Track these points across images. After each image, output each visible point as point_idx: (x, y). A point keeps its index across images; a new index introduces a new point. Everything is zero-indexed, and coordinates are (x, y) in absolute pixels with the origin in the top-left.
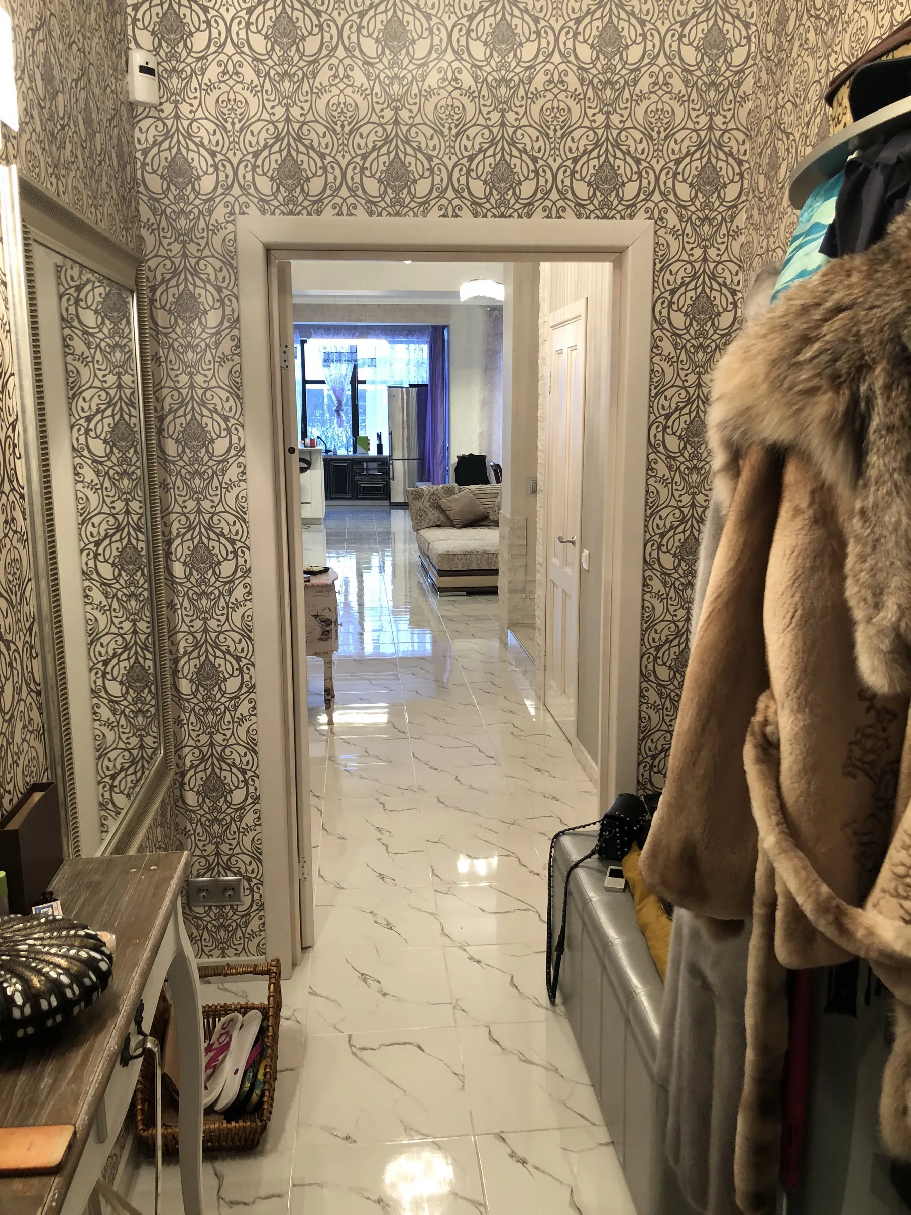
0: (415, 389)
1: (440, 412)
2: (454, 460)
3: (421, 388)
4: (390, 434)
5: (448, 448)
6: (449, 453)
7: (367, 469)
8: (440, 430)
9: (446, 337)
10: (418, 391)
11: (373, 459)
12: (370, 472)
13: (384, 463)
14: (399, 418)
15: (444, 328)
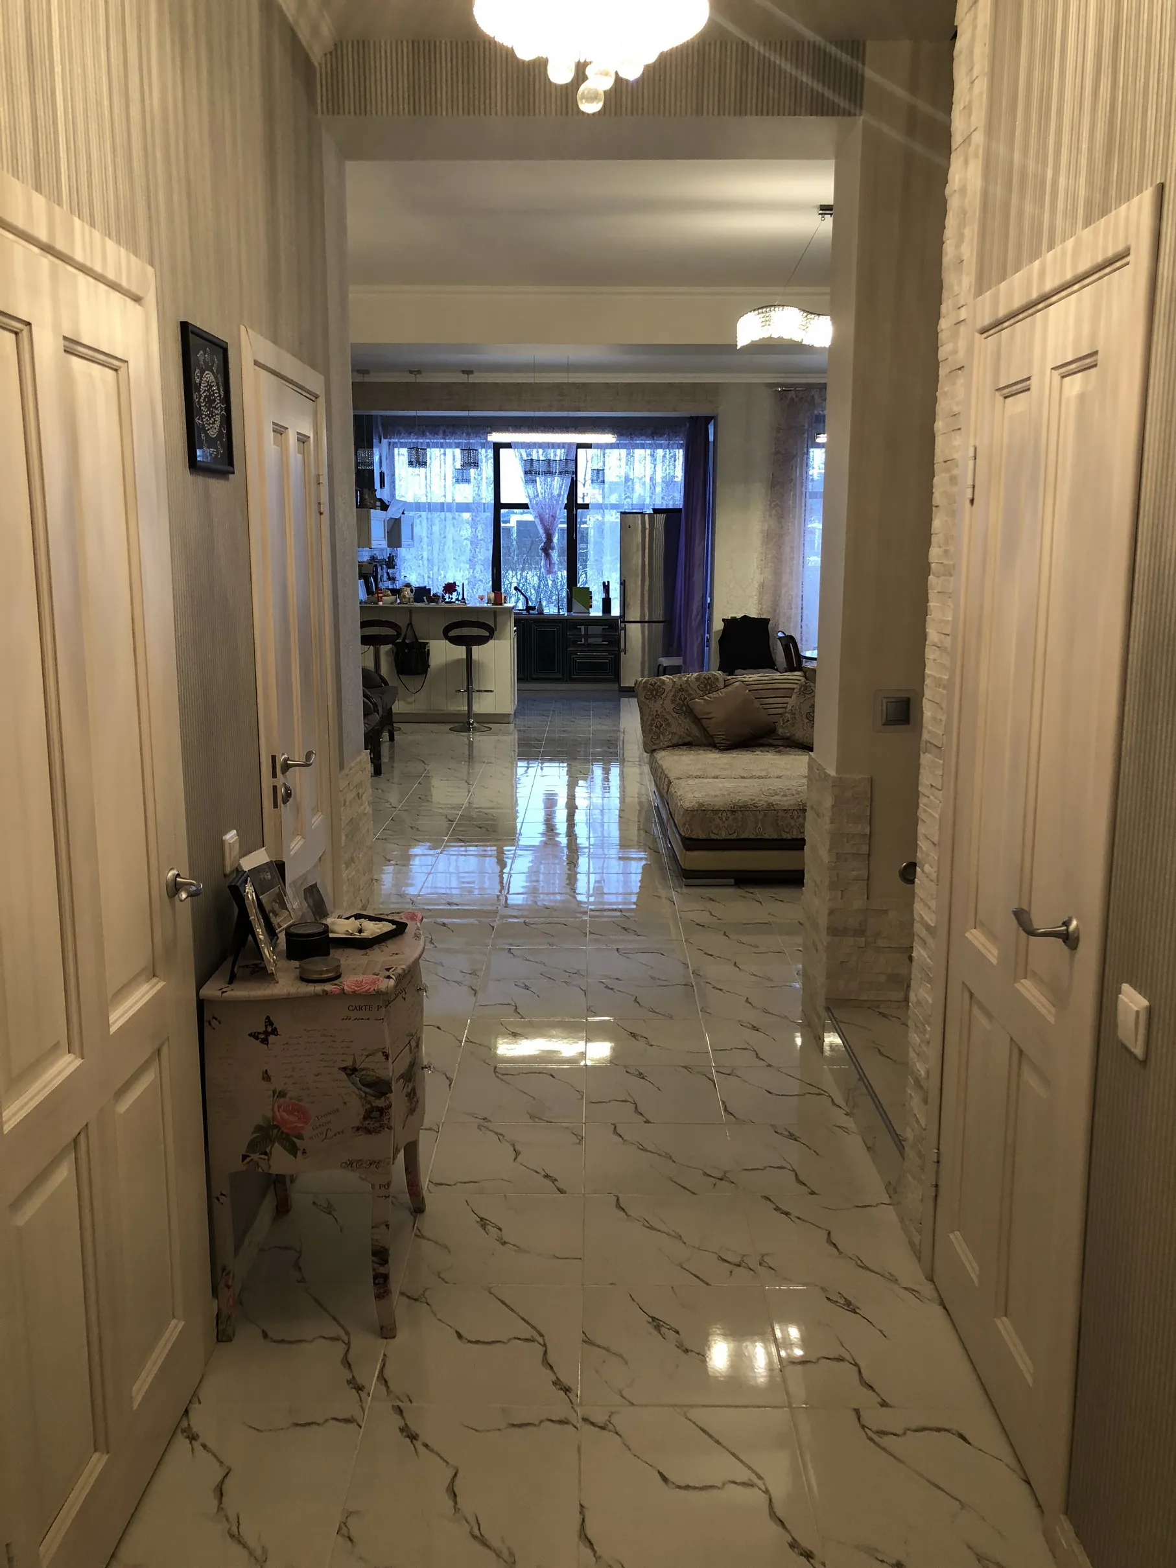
0: (663, 516)
1: (698, 550)
2: (718, 626)
3: (670, 514)
4: (623, 584)
5: (711, 606)
6: (711, 614)
7: (587, 636)
8: (697, 577)
9: (711, 438)
10: (667, 520)
11: (595, 621)
12: (590, 641)
13: (611, 628)
14: (637, 560)
15: (708, 419)
